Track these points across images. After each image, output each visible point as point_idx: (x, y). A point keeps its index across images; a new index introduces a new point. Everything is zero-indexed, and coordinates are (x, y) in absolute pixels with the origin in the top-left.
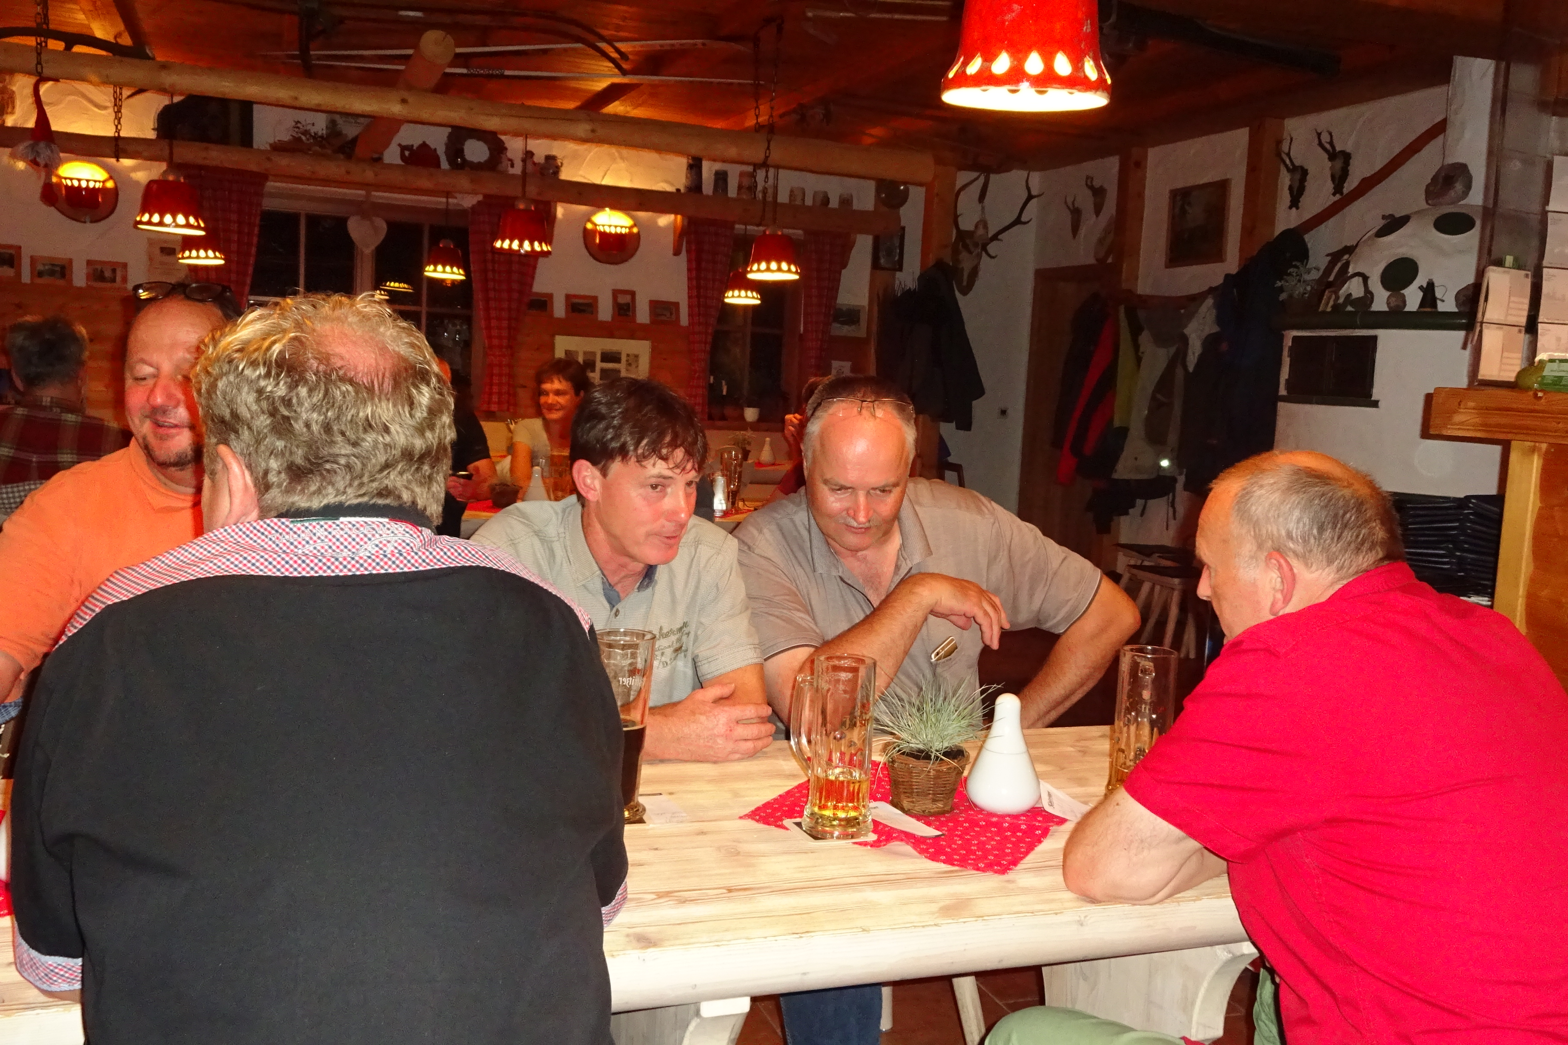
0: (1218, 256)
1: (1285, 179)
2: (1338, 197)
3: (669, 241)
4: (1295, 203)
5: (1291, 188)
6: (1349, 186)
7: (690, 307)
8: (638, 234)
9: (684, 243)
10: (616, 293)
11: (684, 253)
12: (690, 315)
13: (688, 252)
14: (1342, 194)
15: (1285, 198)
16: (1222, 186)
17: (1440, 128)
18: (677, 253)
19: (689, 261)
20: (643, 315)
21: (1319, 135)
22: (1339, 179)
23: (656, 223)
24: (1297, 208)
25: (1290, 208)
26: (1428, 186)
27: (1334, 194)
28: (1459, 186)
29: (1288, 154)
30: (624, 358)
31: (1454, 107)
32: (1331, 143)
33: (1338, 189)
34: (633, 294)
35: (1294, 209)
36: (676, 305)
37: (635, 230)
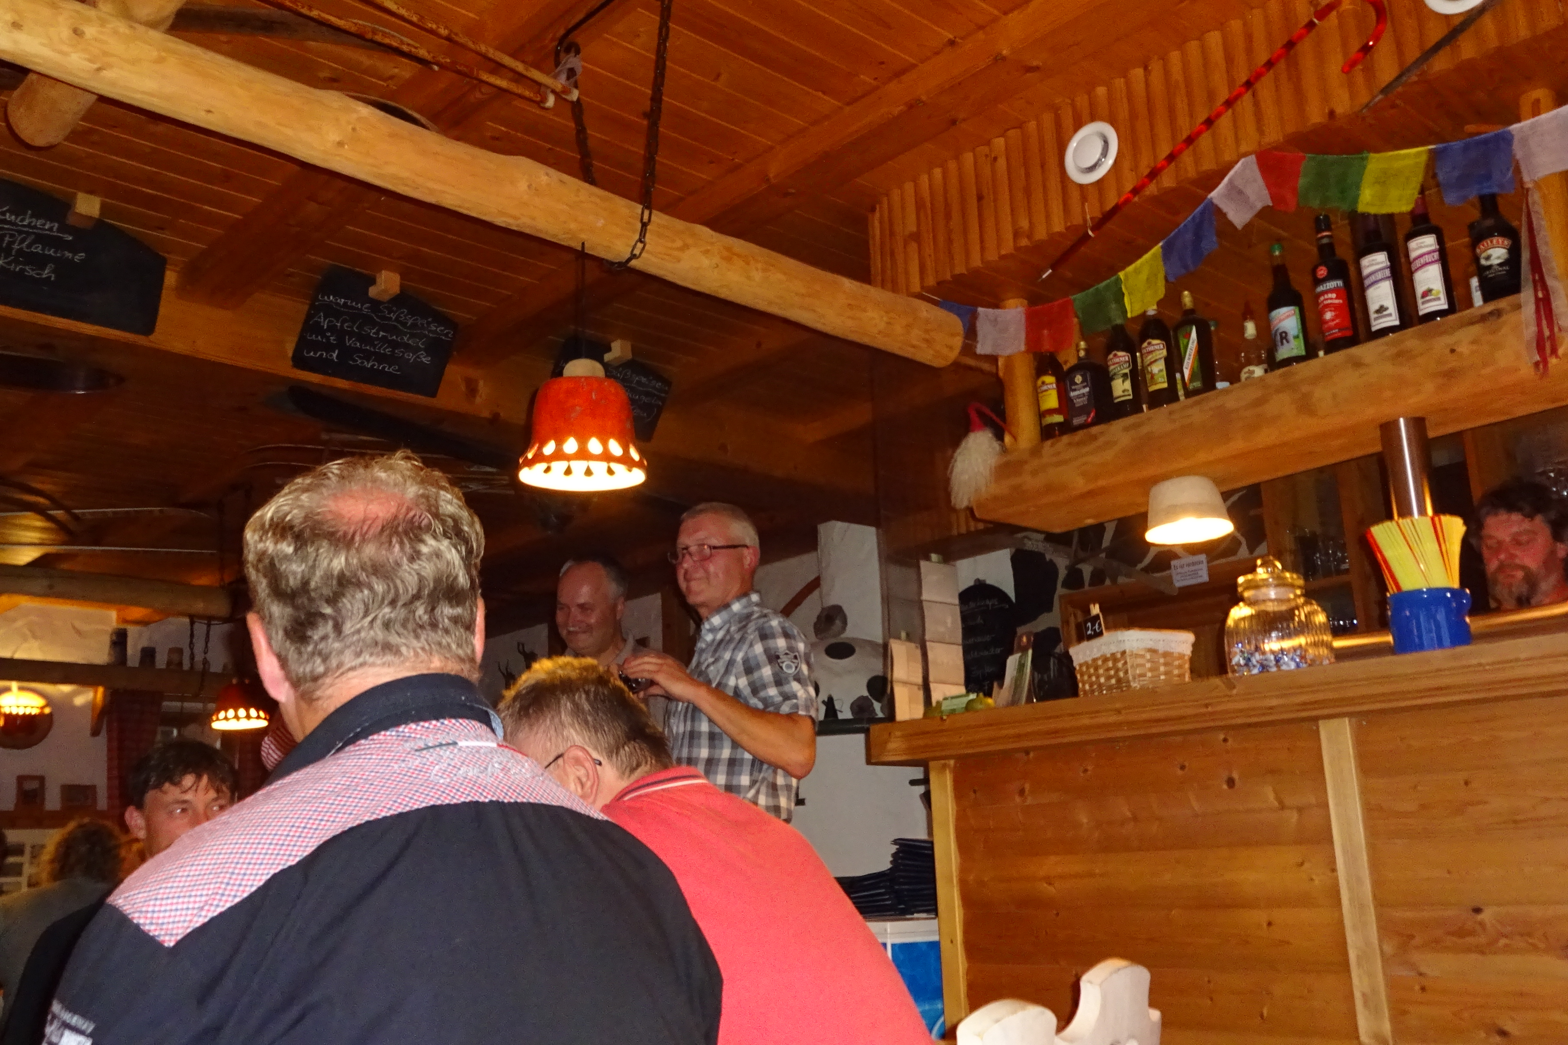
3: (87, 722)
7: (110, 788)
8: (51, 715)
9: (105, 722)
10: (21, 779)
11: (104, 733)
12: (110, 797)
13: (109, 731)
17: (815, 584)
18: (95, 733)
19: (110, 740)
20: (53, 801)
23: (72, 701)
26: (815, 624)
28: (838, 623)
30: (28, 850)
31: (824, 565)
34: (41, 779)
36: (92, 788)
37: (47, 711)
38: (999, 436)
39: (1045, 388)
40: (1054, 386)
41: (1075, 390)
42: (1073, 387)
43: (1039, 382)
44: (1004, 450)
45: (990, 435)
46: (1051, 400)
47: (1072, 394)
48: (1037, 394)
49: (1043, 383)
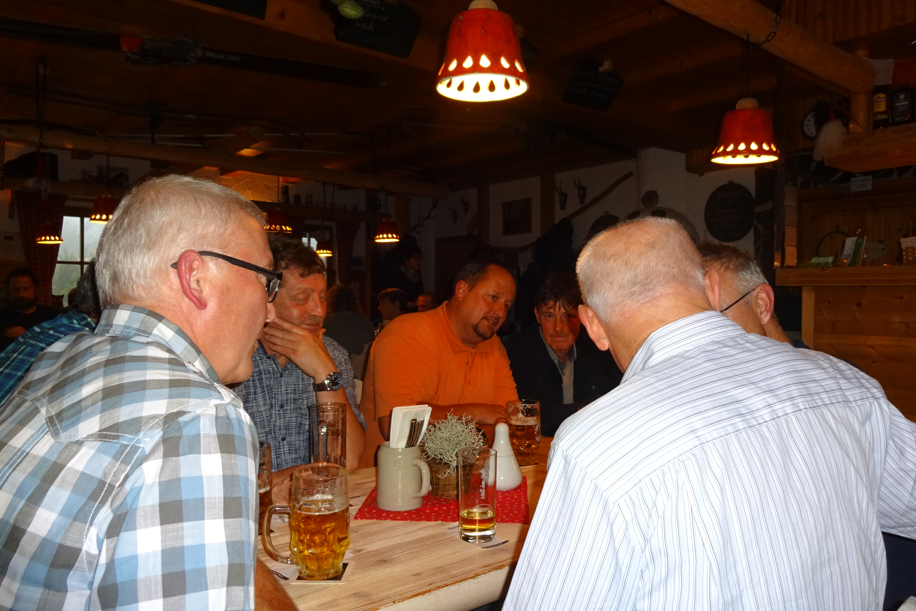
0: (528, 229)
1: (557, 198)
2: (582, 205)
4: (563, 207)
5: (560, 202)
6: (588, 200)
14: (584, 204)
15: (557, 205)
16: (528, 202)
21: (574, 180)
22: (582, 198)
24: (564, 210)
25: (561, 209)
26: (642, 199)
27: (581, 204)
28: (655, 199)
29: (560, 188)
32: (579, 183)
33: (582, 201)
35: (562, 210)
38: (846, 125)
39: (880, 100)
40: (885, 99)
41: (899, 102)
42: (898, 101)
43: (876, 97)
44: (848, 132)
45: (840, 123)
46: (882, 107)
47: (897, 104)
48: (871, 104)
49: (879, 97)
